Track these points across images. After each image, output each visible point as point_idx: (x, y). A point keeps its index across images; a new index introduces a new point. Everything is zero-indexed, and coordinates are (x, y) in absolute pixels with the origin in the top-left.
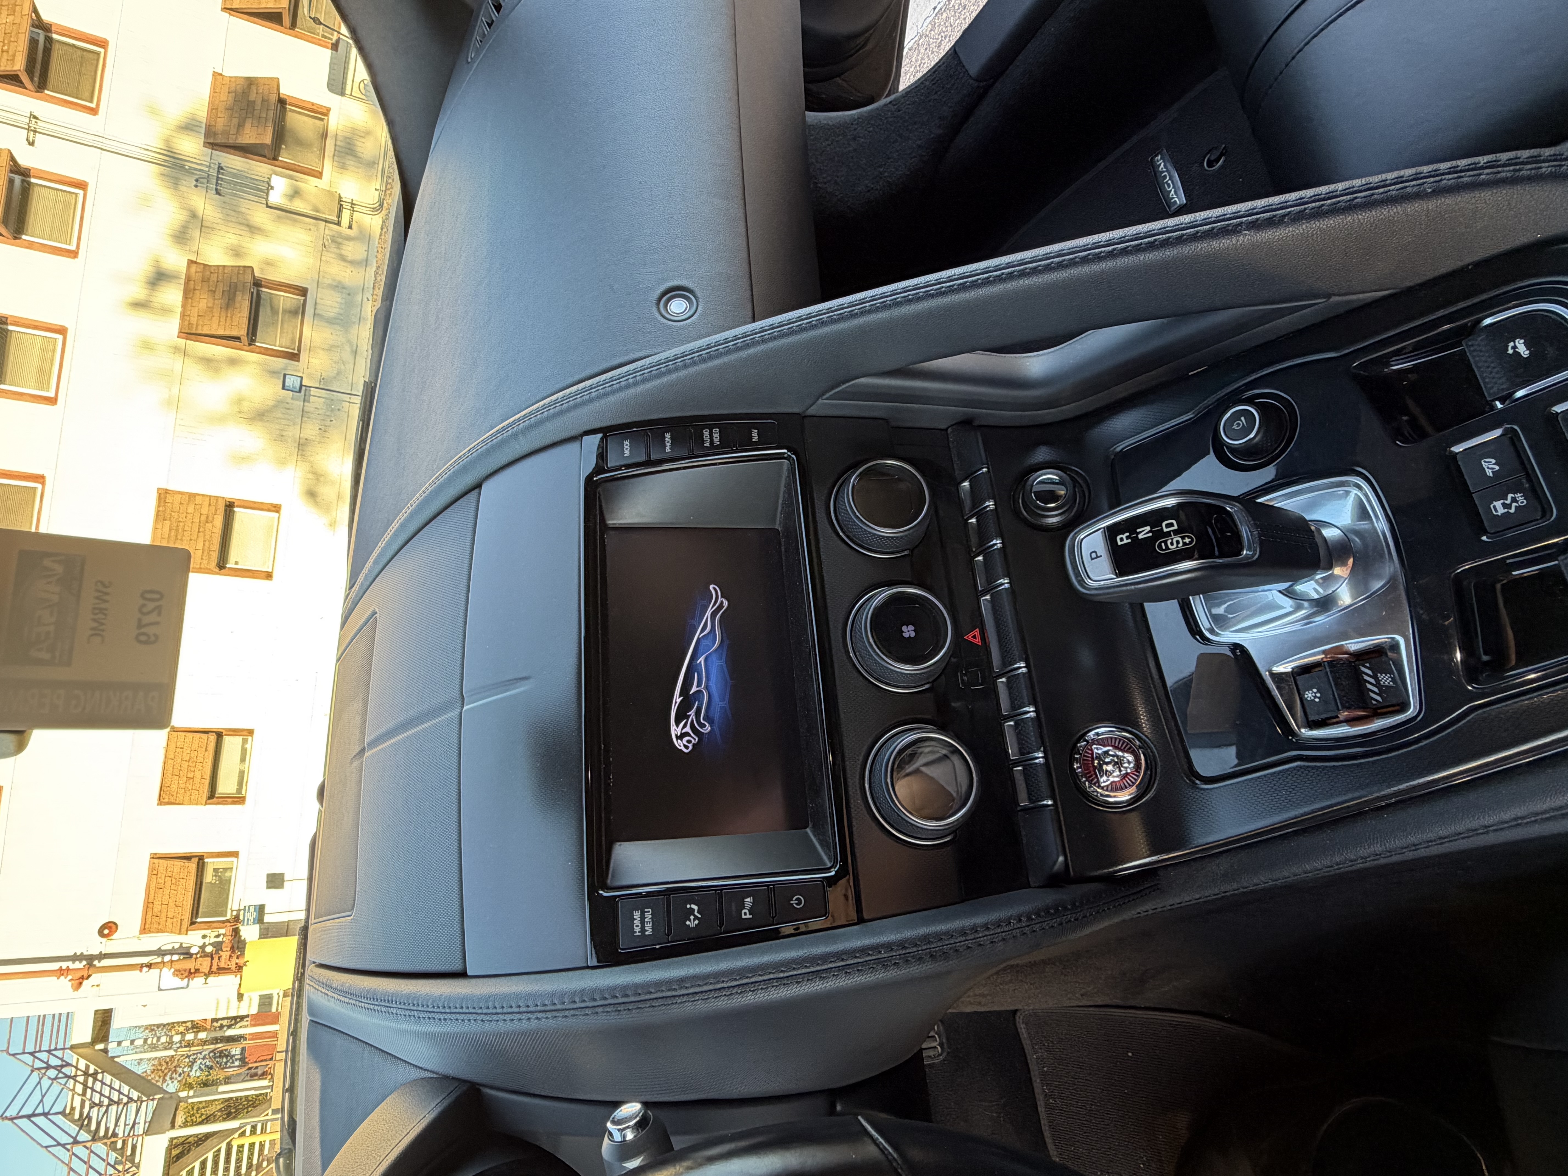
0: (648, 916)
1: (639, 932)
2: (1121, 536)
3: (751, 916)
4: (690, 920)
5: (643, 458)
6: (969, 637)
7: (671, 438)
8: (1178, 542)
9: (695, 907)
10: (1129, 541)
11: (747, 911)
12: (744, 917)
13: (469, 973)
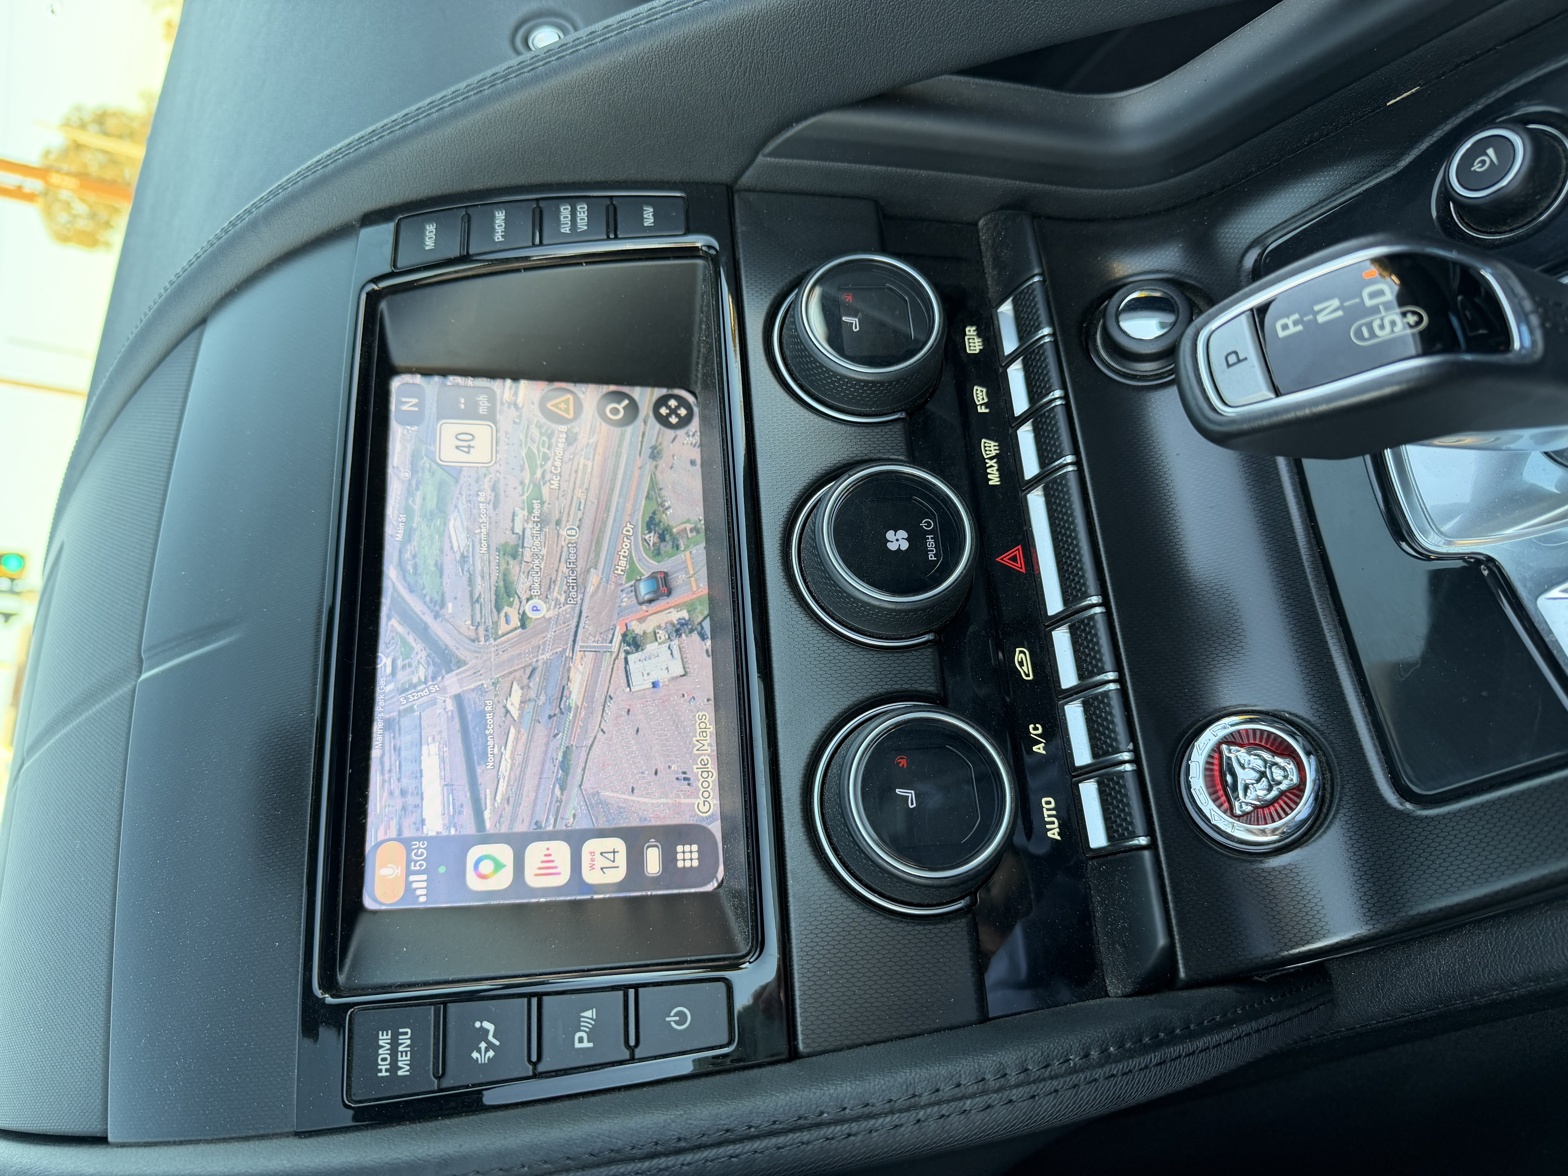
0: (405, 1041)
1: (387, 1070)
2: (1284, 321)
3: (591, 1045)
4: (479, 1051)
5: (455, 252)
6: (1004, 559)
7: (506, 220)
8: (1393, 324)
9: (489, 1026)
10: (1300, 328)
11: (585, 1035)
12: (577, 1045)
13: (110, 1139)
